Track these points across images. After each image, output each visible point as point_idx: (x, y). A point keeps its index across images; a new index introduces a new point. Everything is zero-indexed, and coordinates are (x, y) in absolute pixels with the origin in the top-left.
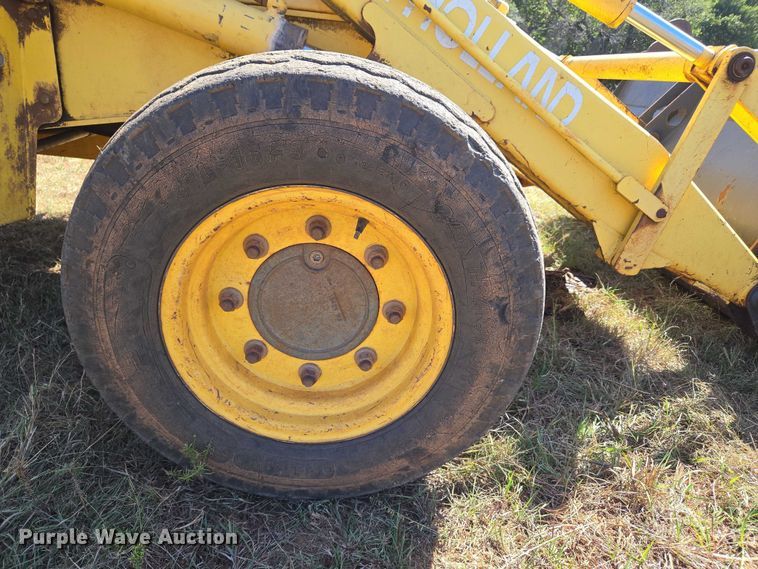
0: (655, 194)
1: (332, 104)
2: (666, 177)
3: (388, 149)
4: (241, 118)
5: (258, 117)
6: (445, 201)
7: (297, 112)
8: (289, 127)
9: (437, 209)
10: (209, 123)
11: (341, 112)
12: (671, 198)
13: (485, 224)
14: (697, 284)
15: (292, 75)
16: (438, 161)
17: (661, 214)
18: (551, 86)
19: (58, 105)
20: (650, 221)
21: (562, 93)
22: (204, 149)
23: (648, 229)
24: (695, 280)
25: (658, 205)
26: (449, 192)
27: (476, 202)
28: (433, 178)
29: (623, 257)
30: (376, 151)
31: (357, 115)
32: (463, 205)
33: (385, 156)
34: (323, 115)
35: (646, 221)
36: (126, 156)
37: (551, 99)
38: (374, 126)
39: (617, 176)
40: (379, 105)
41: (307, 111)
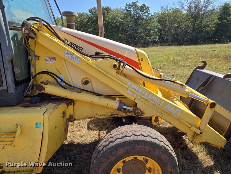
0: (199, 129)
1: (140, 145)
2: (201, 126)
3: (150, 150)
4: (126, 148)
5: (129, 148)
6: (159, 157)
7: (135, 146)
8: (134, 149)
9: (158, 158)
10: (121, 149)
11: (142, 146)
12: (202, 130)
13: (167, 159)
14: (212, 145)
15: (134, 141)
16: (158, 151)
17: (201, 133)
18: (173, 109)
19: (73, 118)
20: (199, 134)
21: (176, 111)
22: (120, 153)
23: (199, 136)
24: (211, 144)
25: (200, 131)
26: (160, 156)
27: (165, 156)
28: (157, 154)
29: (194, 141)
30: (148, 151)
31: (145, 146)
32: (163, 157)
33: (149, 151)
34: (139, 146)
35: (197, 134)
36: (106, 154)
37: (174, 112)
38: (147, 147)
39: (190, 126)
40: (148, 144)
41: (136, 146)
